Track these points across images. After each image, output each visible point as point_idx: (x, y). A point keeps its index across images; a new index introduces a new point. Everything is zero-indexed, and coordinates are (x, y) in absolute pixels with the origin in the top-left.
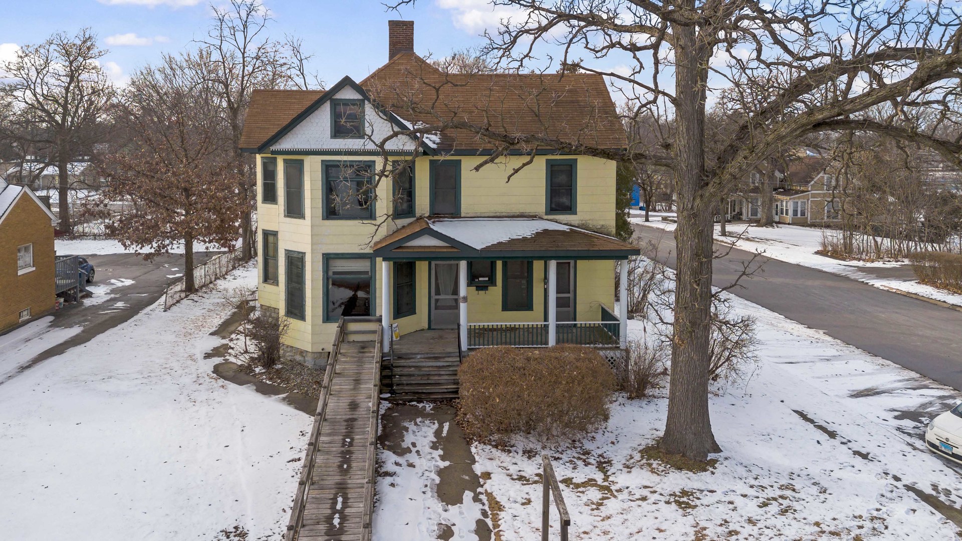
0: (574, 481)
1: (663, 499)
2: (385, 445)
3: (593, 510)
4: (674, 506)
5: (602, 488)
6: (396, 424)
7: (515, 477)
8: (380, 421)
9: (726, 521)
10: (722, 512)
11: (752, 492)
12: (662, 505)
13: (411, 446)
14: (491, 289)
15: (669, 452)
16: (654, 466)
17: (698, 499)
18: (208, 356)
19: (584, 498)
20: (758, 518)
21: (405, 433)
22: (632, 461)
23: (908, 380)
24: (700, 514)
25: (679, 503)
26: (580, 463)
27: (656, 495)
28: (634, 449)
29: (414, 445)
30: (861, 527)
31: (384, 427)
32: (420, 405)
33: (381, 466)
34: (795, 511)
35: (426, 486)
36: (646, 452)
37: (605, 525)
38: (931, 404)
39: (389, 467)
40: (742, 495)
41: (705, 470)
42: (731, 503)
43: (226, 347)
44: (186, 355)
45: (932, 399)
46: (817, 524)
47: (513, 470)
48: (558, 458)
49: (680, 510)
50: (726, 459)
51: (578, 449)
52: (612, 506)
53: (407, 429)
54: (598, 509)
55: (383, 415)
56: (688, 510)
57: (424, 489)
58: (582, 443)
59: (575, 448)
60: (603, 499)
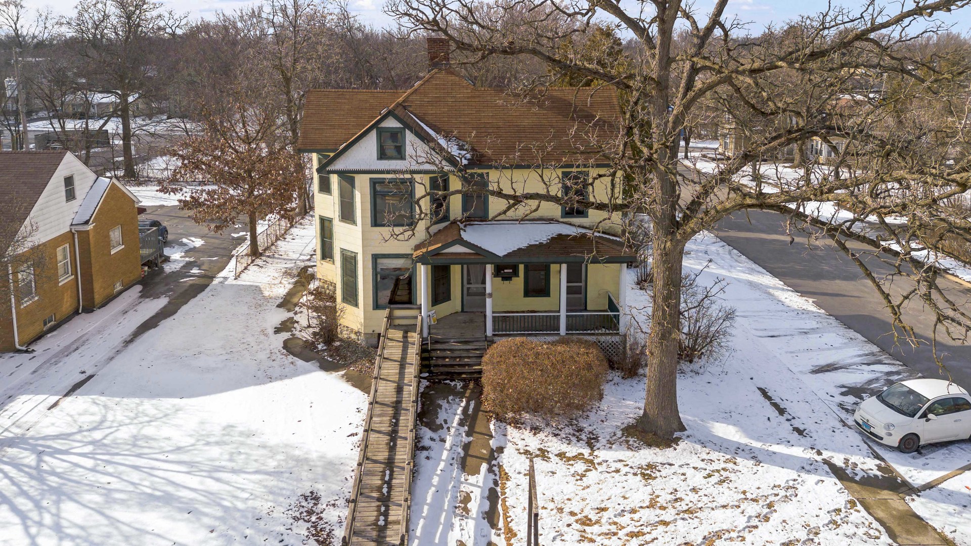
0: (567, 455)
1: (632, 471)
2: (423, 422)
3: (577, 480)
4: (639, 477)
5: (587, 461)
6: (432, 402)
7: (522, 451)
8: (419, 399)
9: (676, 490)
10: (675, 482)
11: (702, 465)
12: (630, 476)
13: (443, 423)
14: (514, 279)
15: (644, 431)
16: (631, 443)
17: (659, 471)
18: (278, 331)
19: (572, 470)
20: (701, 487)
21: (439, 410)
22: (615, 438)
23: (867, 355)
24: (657, 484)
25: (643, 475)
26: (574, 439)
27: (627, 467)
28: (617, 427)
29: (446, 422)
30: (777, 495)
31: (423, 405)
32: (453, 384)
33: (419, 441)
34: (731, 481)
35: (453, 459)
36: (627, 430)
37: (584, 494)
38: (877, 379)
39: (426, 442)
40: (694, 468)
41: (670, 447)
42: (684, 474)
43: (292, 321)
44: (259, 330)
45: (880, 375)
46: (744, 492)
47: (521, 445)
48: (558, 435)
49: (643, 481)
50: (688, 437)
51: (574, 427)
52: (593, 476)
53: (440, 407)
54: (581, 479)
55: (422, 393)
56: (650, 481)
57: (452, 462)
58: (578, 421)
59: (572, 425)
60: (587, 471)
